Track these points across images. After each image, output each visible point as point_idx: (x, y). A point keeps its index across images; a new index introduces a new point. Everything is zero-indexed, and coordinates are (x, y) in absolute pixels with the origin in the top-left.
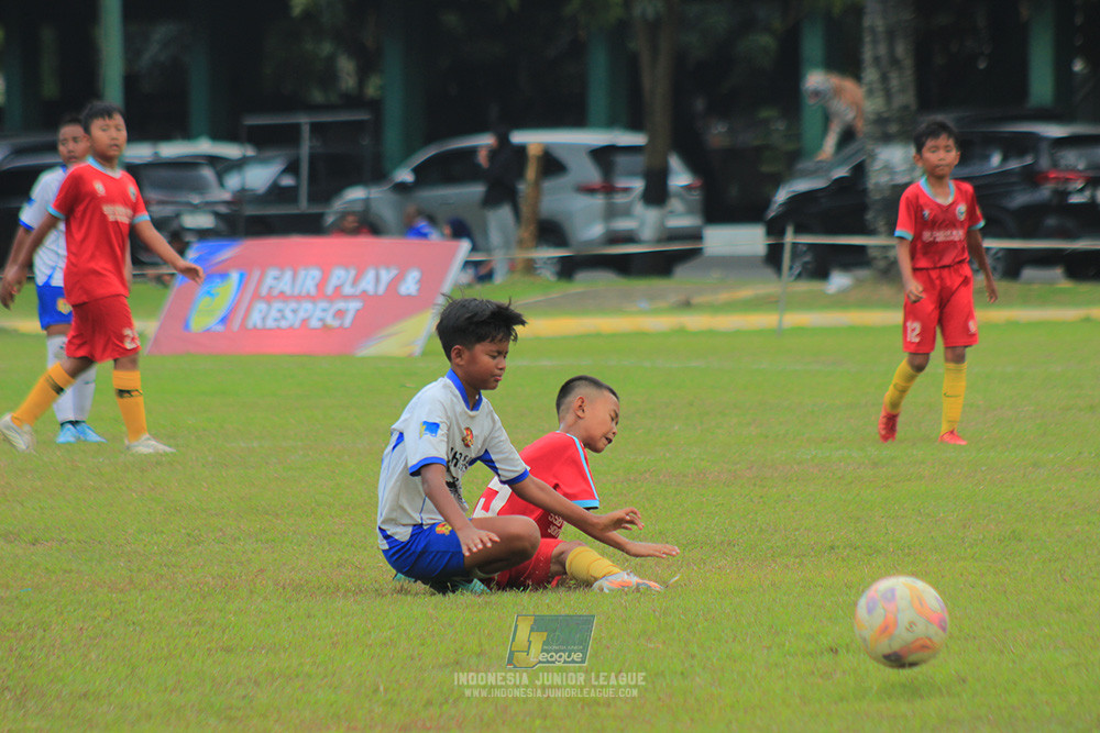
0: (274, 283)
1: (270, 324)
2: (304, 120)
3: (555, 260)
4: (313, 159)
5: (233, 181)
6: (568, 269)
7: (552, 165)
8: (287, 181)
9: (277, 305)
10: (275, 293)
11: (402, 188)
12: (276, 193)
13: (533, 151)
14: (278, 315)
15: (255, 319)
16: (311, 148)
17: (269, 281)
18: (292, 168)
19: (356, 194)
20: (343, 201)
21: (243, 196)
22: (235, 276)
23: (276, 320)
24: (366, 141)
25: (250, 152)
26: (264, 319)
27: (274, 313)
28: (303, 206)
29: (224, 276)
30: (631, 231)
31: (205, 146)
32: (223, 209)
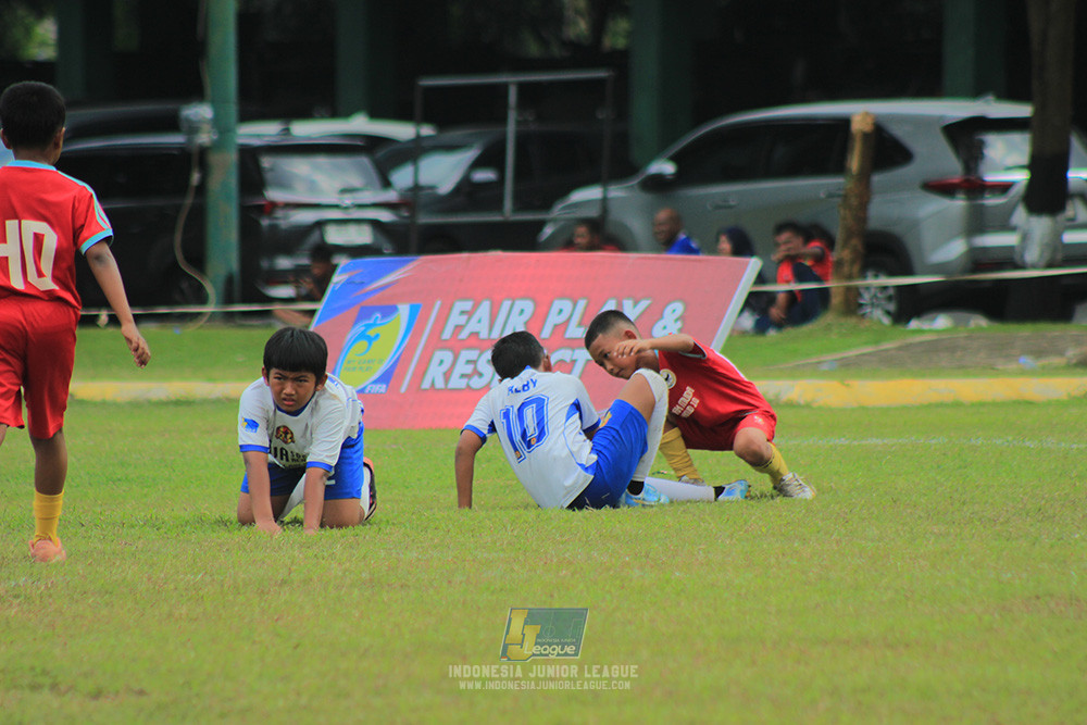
0: (462, 320)
1: (456, 382)
2: (511, 80)
3: (891, 292)
4: (522, 142)
5: (403, 177)
6: (911, 305)
7: (887, 150)
8: (484, 175)
9: (466, 355)
10: (464, 335)
11: (657, 184)
12: (467, 194)
13: (860, 125)
14: (469, 369)
15: (434, 374)
16: (519, 123)
17: (455, 318)
18: (491, 157)
19: (588, 195)
20: (567, 204)
21: (415, 198)
22: (404, 310)
23: (463, 376)
24: (603, 114)
25: (427, 130)
26: (447, 376)
27: (462, 368)
28: (508, 212)
29: (389, 311)
30: (1011, 248)
31: (360, 124)
32: (385, 216)
